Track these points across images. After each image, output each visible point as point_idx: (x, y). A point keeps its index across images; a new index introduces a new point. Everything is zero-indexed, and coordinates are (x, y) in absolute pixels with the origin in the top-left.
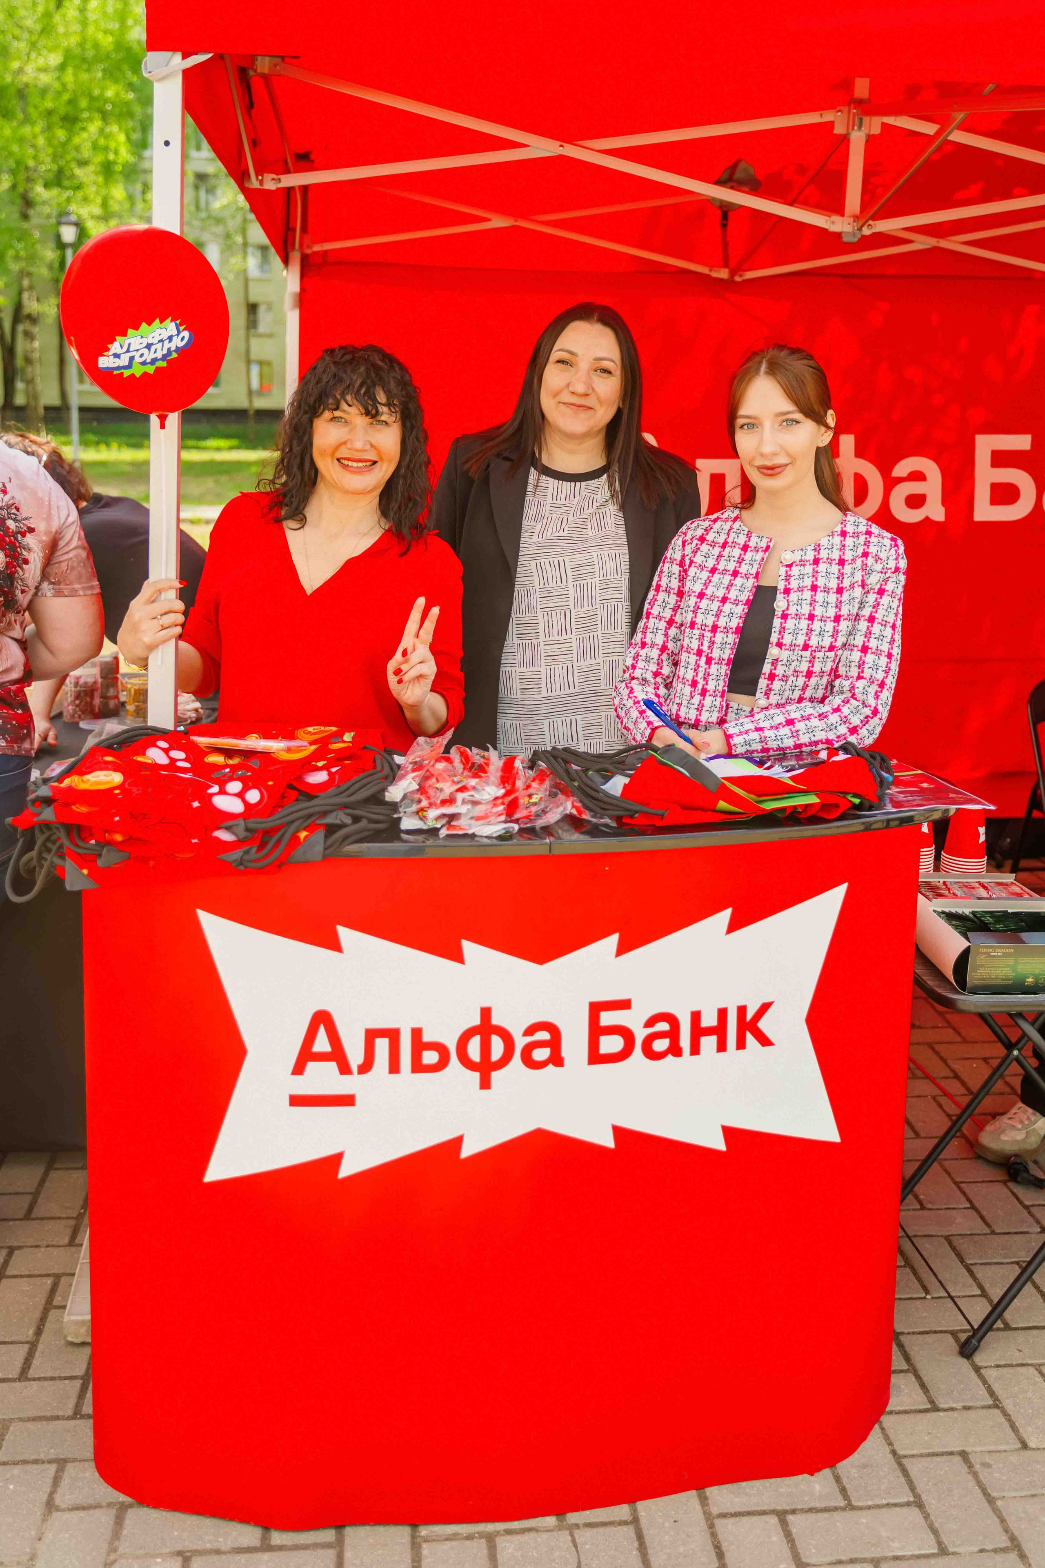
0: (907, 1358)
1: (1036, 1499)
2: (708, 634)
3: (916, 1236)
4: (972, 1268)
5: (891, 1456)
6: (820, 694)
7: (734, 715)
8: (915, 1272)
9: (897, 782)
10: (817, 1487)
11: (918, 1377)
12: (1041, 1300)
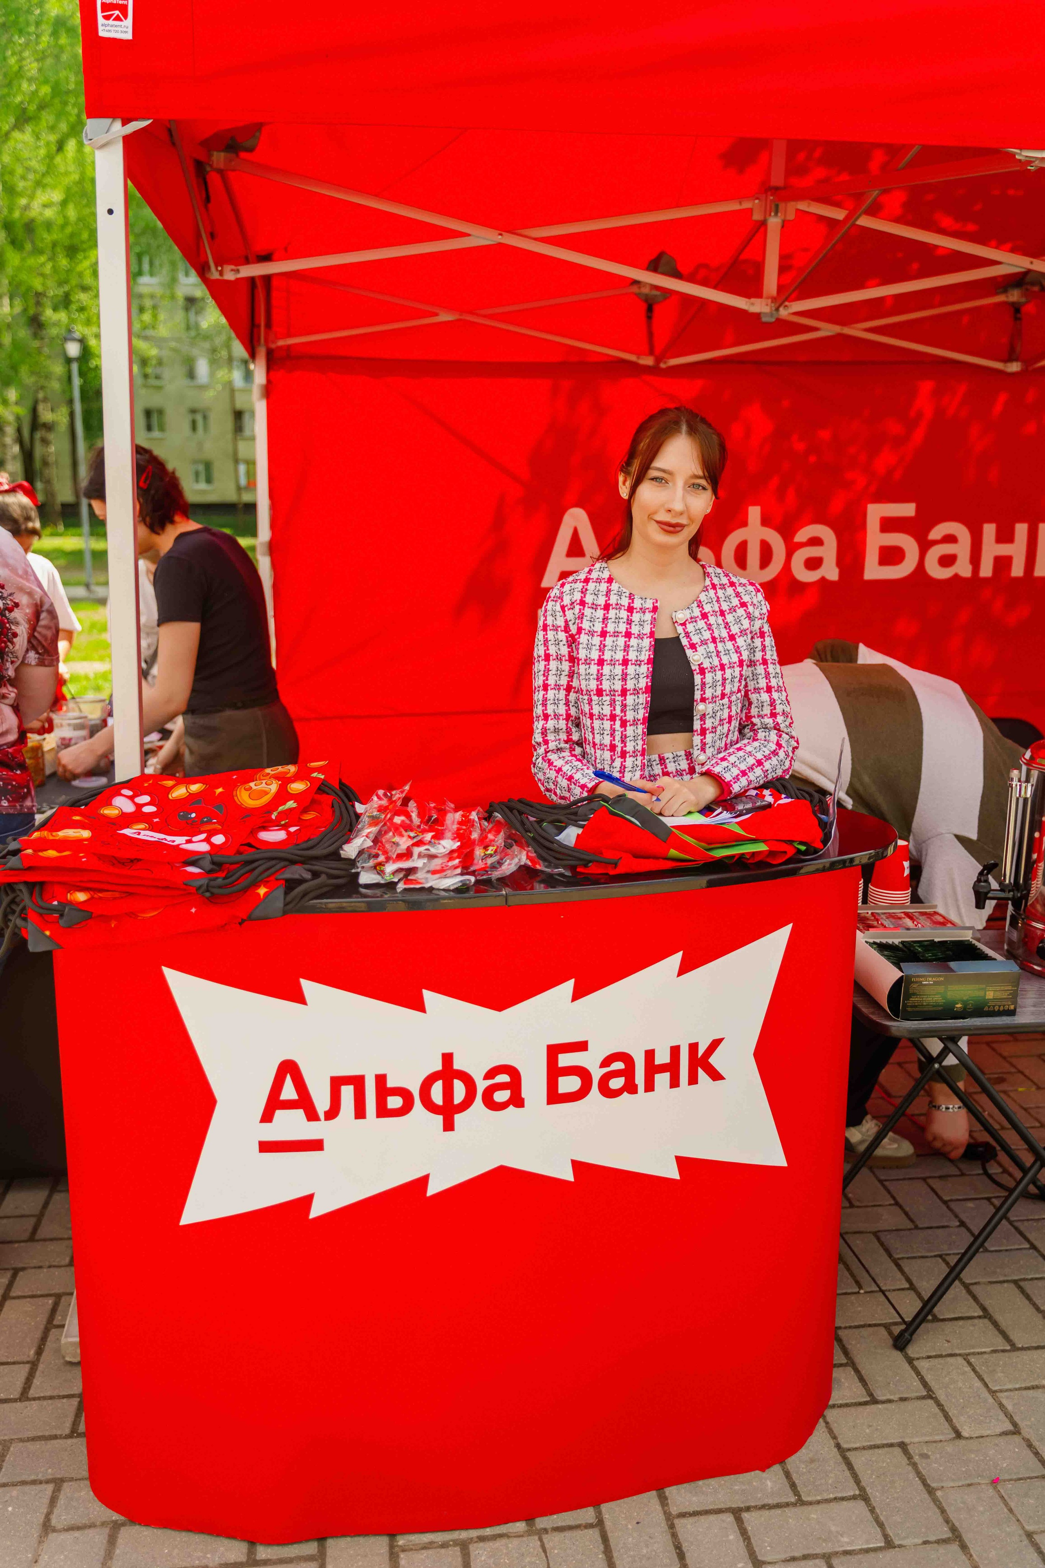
0: (846, 1352)
1: (972, 1488)
3: (846, 1233)
4: (900, 1263)
5: (835, 1449)
8: (848, 1269)
10: (768, 1483)
11: (857, 1371)
12: (964, 1291)
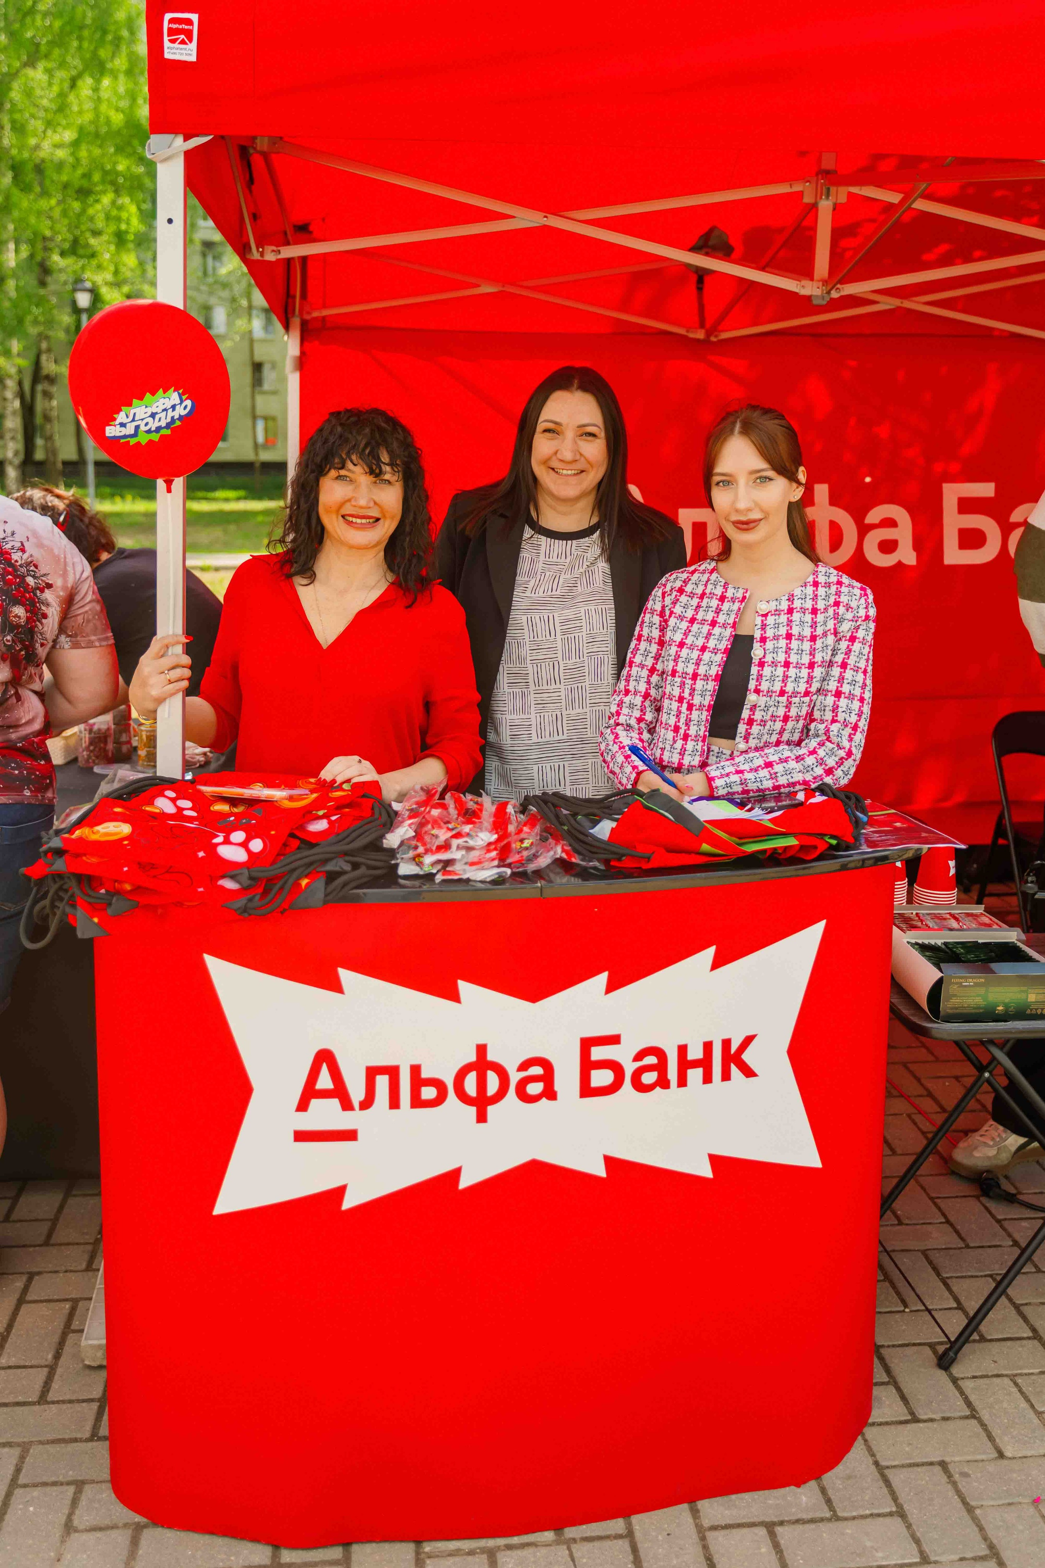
0: (888, 1371)
1: (1013, 1507)
2: (689, 682)
3: (894, 1251)
4: (949, 1281)
5: (873, 1467)
6: (796, 737)
7: (714, 758)
8: (894, 1287)
9: (872, 822)
10: (804, 1498)
11: (899, 1389)
12: (1014, 1312)
